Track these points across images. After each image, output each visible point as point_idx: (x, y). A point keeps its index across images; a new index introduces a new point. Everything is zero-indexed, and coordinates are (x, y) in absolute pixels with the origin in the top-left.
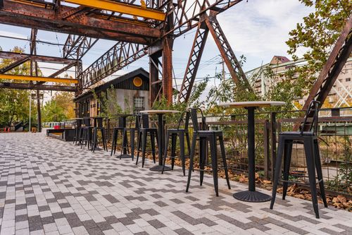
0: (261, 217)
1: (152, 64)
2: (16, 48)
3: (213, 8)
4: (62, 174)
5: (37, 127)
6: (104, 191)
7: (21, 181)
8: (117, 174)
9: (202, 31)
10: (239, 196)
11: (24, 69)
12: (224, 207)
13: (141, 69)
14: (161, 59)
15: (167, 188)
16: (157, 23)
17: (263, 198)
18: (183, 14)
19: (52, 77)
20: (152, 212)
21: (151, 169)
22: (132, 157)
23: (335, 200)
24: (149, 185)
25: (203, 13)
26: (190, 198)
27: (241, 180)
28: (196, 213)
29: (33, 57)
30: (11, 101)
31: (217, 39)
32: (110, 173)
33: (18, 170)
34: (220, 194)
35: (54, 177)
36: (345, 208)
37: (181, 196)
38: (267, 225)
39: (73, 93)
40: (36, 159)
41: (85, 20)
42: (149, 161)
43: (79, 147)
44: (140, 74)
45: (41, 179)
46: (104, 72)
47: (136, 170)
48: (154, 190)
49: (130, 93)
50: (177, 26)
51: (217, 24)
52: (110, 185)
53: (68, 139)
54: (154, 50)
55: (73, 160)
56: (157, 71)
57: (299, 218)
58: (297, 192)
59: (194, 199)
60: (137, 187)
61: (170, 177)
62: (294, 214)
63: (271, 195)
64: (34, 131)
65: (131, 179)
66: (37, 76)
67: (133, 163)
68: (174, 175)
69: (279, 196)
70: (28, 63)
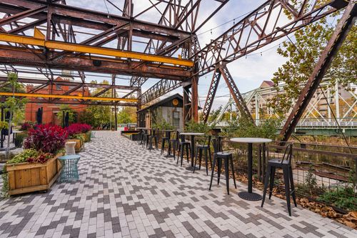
0: (255, 213)
1: (185, 93)
2: (104, 81)
3: (224, 61)
4: (134, 170)
5: (115, 128)
6: (160, 186)
7: (113, 174)
8: (167, 172)
9: (217, 74)
10: (242, 195)
11: (108, 93)
12: (233, 204)
13: (178, 94)
14: (190, 89)
15: (198, 186)
16: (188, 68)
17: (256, 197)
18: (205, 63)
19: (124, 98)
20: (190, 206)
21: (187, 169)
22: (174, 156)
23: (302, 200)
24: (187, 183)
25: (217, 63)
26: (212, 195)
27: (243, 180)
28: (216, 208)
29: (113, 86)
30: (101, 112)
31: (227, 80)
32: (163, 171)
33: (110, 165)
34: (230, 193)
35: (131, 173)
36: (307, 207)
37: (206, 193)
38: (259, 221)
39: (136, 108)
40: (118, 156)
41: (145, 69)
42: (185, 161)
43: (141, 146)
44: (177, 97)
45: (124, 174)
46: (154, 95)
47: (177, 168)
48: (190, 187)
49: (171, 109)
50: (201, 70)
51: (227, 70)
52: (164, 182)
53: (134, 138)
54: (187, 84)
55: (140, 158)
56: (188, 97)
57: (279, 215)
58: (278, 192)
59: (215, 197)
60: (179, 183)
61: (198, 176)
62: (276, 212)
63: (262, 195)
64: (113, 130)
65: (175, 177)
66: (115, 98)
67: (175, 162)
68: (201, 174)
69: (267, 196)
70: (110, 90)
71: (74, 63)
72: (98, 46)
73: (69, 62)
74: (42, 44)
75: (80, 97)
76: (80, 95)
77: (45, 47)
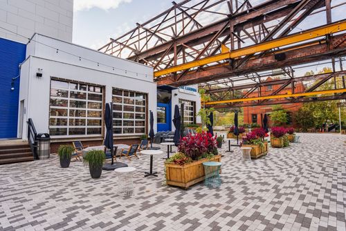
64: (343, 133)
71: (256, 65)
72: (284, 36)
73: (251, 65)
74: (227, 56)
75: (289, 95)
76: (290, 93)
77: (230, 59)
